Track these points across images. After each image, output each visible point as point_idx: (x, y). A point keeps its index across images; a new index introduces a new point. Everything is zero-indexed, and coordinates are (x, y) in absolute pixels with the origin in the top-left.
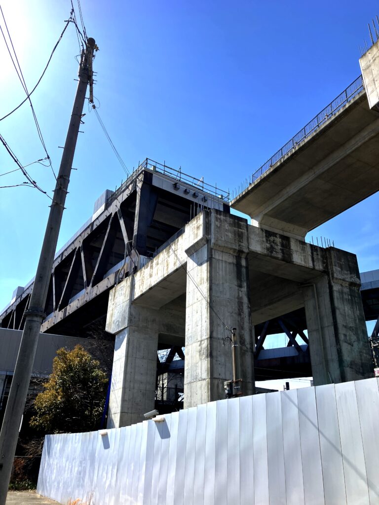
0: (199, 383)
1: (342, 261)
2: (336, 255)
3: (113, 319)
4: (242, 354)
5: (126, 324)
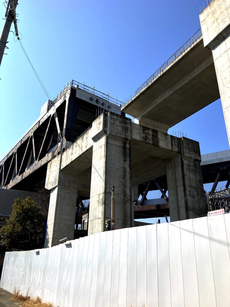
0: (97, 220)
1: (190, 146)
2: (186, 142)
3: (49, 181)
4: (125, 203)
5: (57, 184)
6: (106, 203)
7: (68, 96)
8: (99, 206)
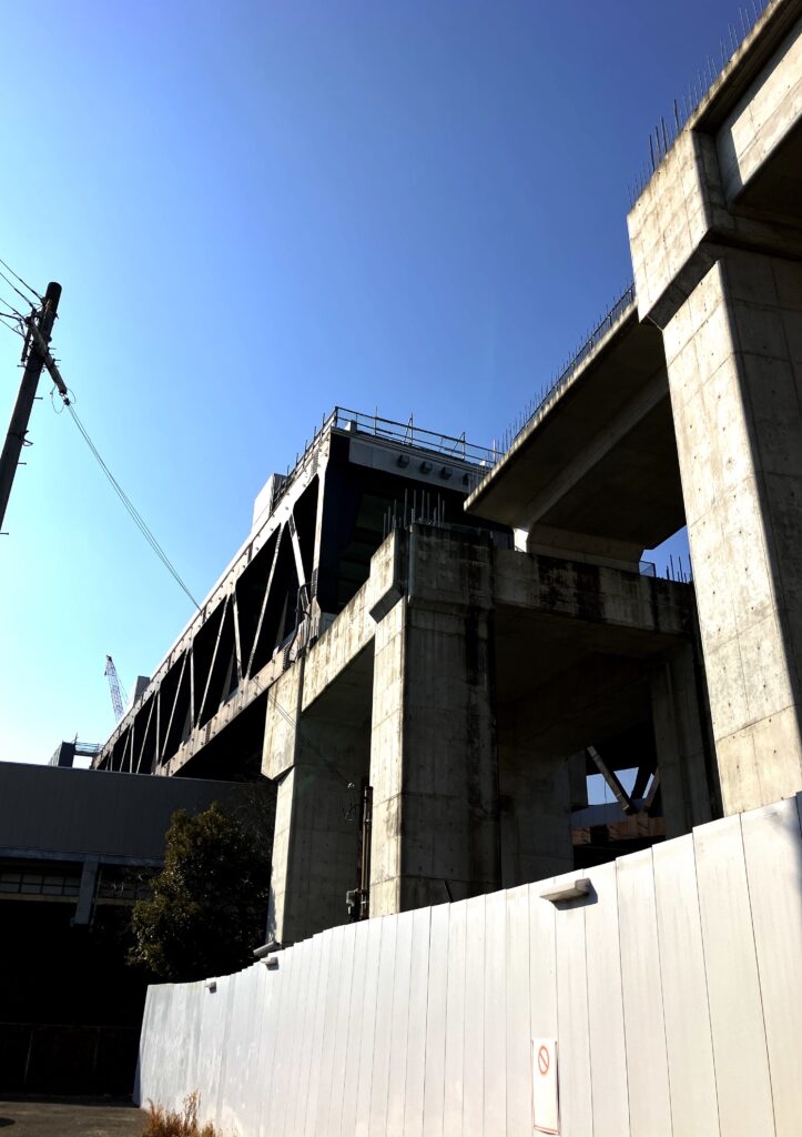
0: (386, 884)
3: (273, 748)
4: (474, 825)
5: (291, 761)
6: (408, 828)
7: (323, 461)
8: (389, 837)
